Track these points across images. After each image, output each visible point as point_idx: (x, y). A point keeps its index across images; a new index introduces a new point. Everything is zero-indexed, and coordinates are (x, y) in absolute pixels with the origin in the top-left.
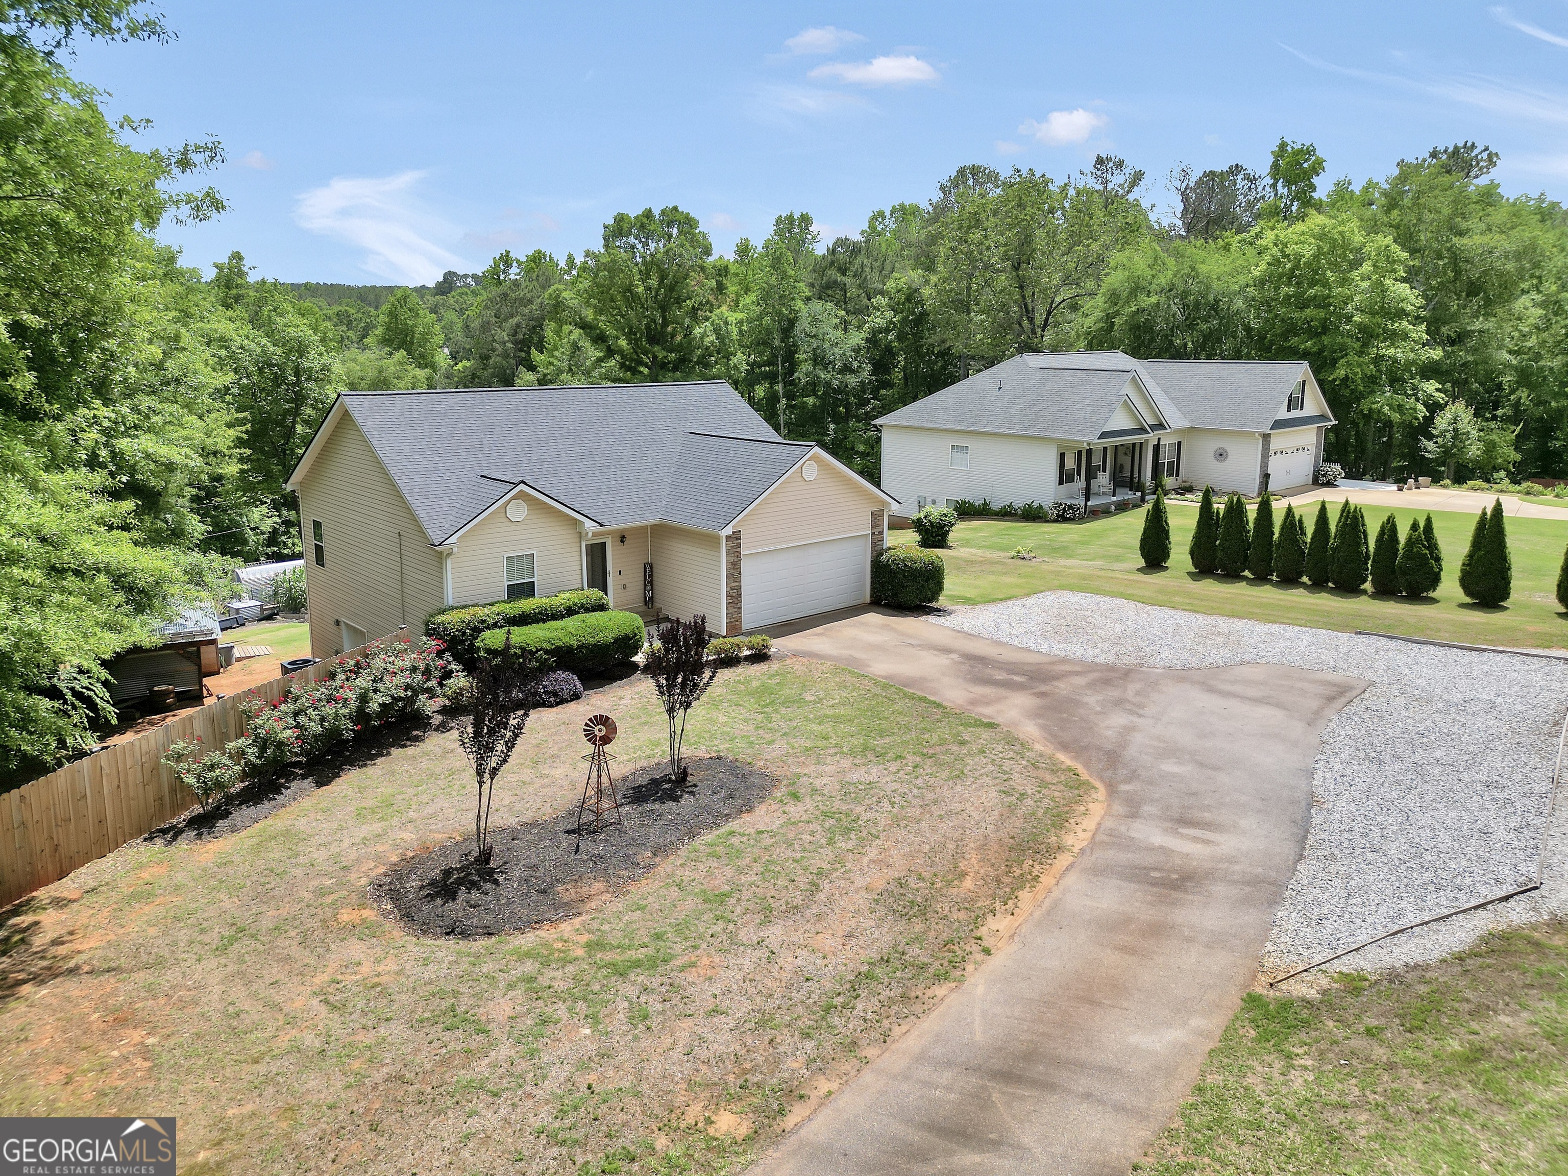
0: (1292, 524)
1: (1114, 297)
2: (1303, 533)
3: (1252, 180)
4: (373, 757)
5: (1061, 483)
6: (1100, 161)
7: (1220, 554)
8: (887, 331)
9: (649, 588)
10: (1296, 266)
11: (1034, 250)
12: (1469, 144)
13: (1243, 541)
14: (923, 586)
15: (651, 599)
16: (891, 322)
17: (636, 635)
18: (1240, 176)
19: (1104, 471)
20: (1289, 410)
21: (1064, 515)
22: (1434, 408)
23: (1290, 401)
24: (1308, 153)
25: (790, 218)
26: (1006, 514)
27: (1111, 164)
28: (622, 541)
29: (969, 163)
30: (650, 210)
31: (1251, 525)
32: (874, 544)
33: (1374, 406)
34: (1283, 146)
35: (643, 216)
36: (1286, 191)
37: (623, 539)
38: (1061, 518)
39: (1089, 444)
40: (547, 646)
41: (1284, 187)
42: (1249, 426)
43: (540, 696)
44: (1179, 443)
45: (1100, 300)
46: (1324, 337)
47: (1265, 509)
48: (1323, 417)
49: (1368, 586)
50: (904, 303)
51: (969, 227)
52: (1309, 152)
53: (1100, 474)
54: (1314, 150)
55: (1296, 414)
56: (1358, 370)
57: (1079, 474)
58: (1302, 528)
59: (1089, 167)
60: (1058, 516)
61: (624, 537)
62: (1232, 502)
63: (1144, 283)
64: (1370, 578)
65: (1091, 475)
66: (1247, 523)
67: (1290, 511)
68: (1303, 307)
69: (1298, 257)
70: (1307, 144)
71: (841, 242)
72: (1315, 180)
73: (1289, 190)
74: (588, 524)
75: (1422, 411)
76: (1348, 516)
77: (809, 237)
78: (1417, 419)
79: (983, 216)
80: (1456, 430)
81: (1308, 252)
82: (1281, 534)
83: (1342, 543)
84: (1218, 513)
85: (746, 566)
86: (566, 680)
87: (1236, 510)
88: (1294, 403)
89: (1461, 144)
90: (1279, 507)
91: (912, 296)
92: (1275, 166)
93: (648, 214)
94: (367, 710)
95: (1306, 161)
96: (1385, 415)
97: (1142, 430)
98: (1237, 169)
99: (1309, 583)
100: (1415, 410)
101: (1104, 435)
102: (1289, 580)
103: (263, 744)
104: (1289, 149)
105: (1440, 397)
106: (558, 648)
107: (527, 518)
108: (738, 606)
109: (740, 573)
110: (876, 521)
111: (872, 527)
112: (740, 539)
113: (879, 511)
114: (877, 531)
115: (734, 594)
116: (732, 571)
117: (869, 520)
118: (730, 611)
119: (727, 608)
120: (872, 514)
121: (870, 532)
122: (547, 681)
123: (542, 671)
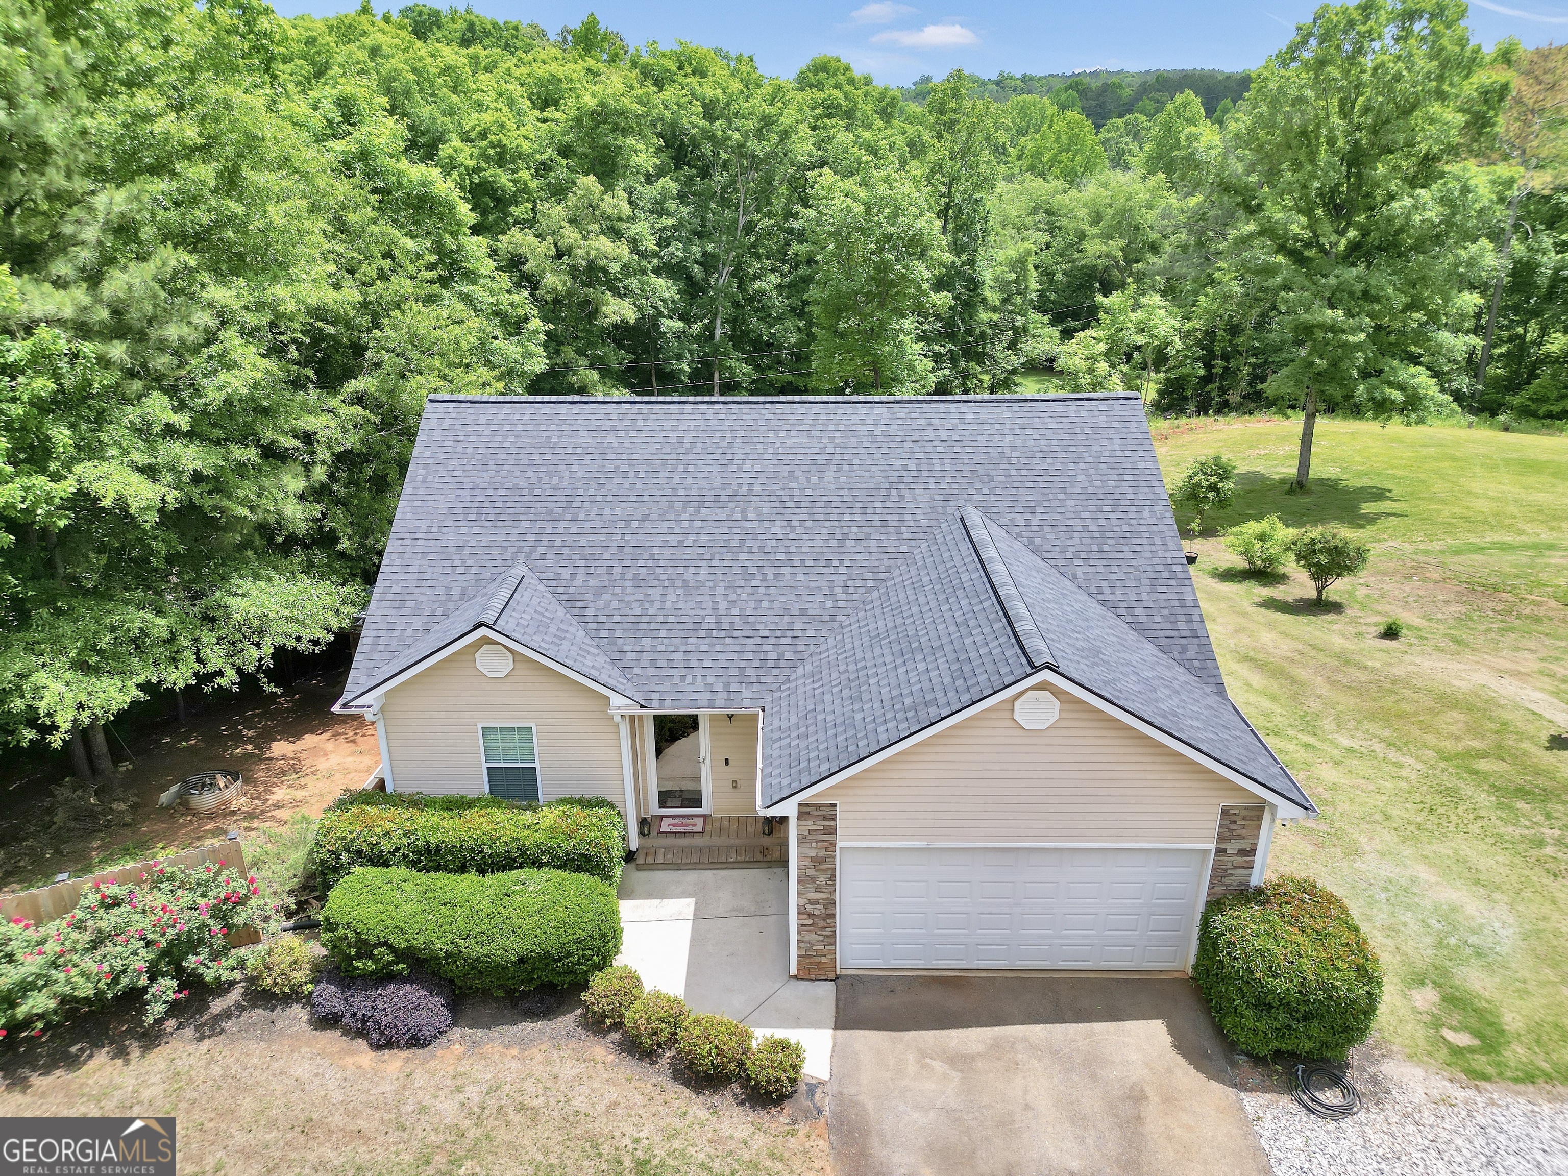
74: (617, 700)
107: (516, 672)
108: (828, 932)
109: (833, 878)
110: (1233, 827)
111: (1221, 838)
112: (834, 819)
113: (1246, 808)
114: (1232, 847)
115: (817, 912)
116: (812, 872)
117: (1213, 822)
118: (807, 938)
119: (799, 933)
120: (1225, 812)
121: (1213, 847)
122: (382, 1007)
123: (378, 977)
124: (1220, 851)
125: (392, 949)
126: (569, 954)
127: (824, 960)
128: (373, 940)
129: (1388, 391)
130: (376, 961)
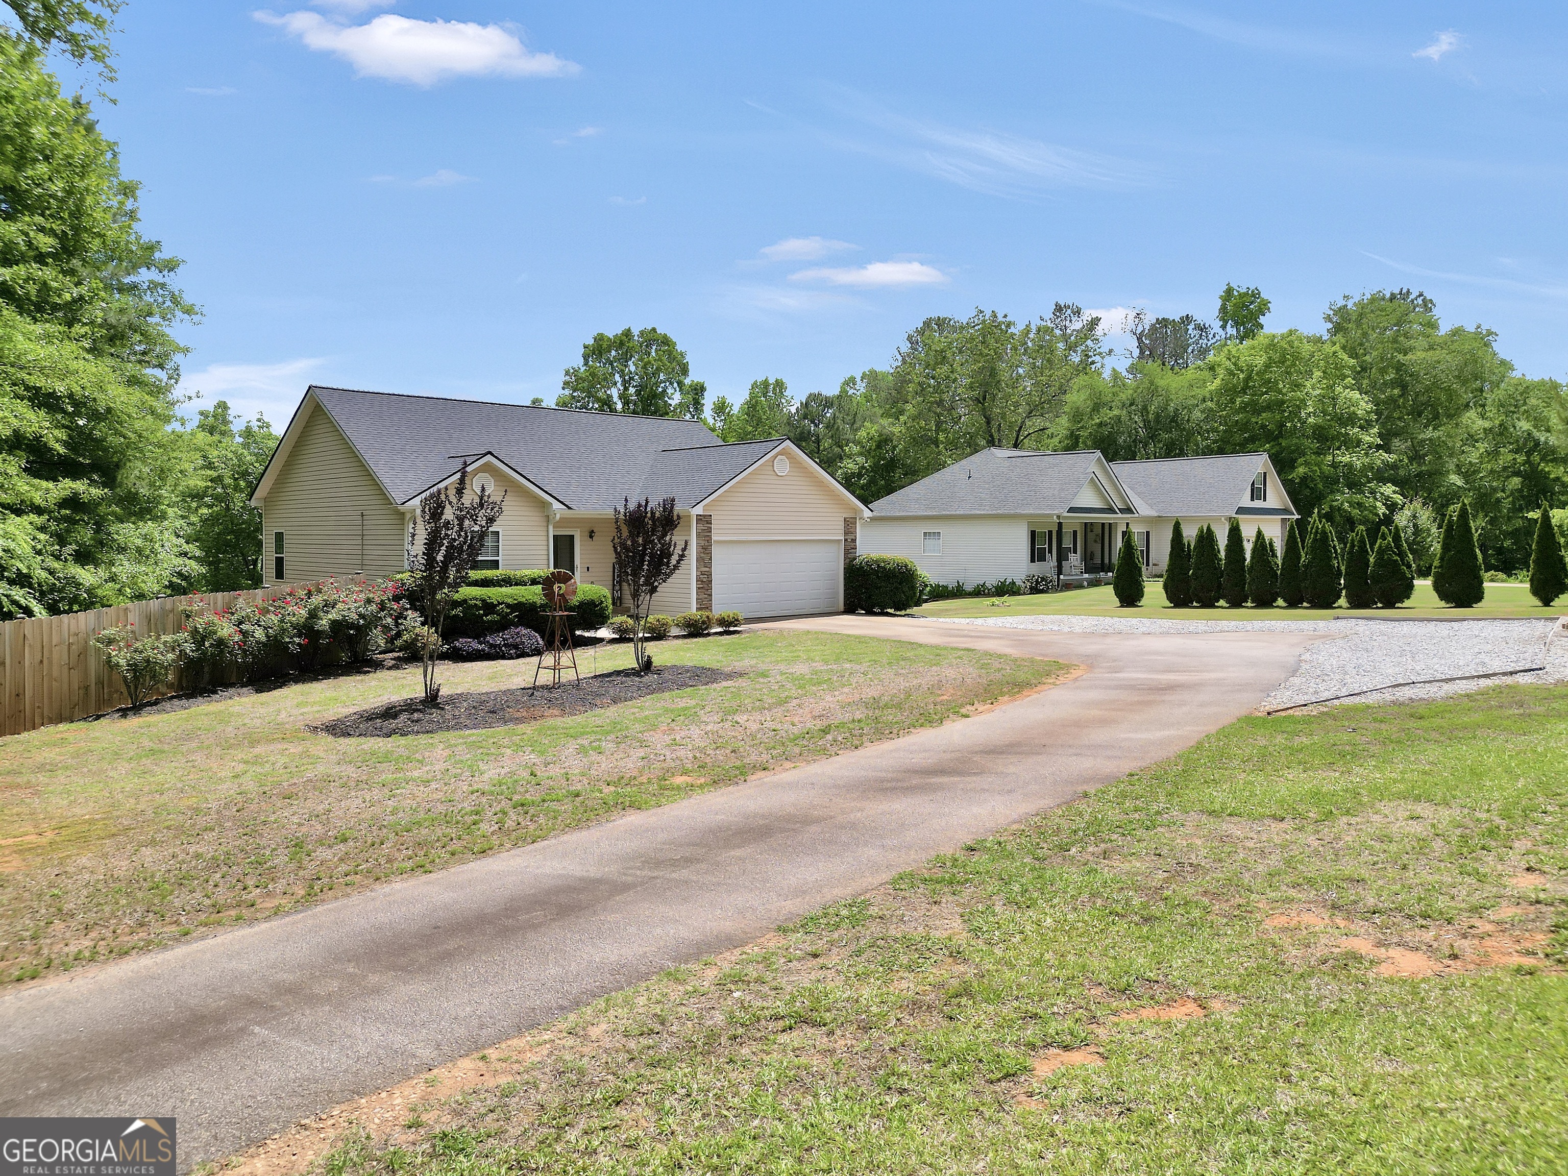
0: (1263, 545)
1: (1077, 416)
2: (1274, 555)
3: (1202, 328)
4: (318, 680)
5: (1033, 561)
6: (1059, 309)
7: (1193, 584)
8: (860, 475)
9: (617, 588)
10: (1249, 378)
11: (999, 381)
12: (1404, 291)
13: (1216, 569)
14: (896, 588)
15: (620, 598)
16: (863, 467)
17: (602, 602)
18: (1191, 327)
19: (1075, 552)
20: (1252, 499)
21: (1037, 587)
22: (1392, 507)
23: (1252, 490)
24: (1253, 295)
25: (766, 384)
26: (979, 592)
27: (1069, 311)
28: (591, 537)
29: (934, 315)
30: (629, 330)
31: (1223, 554)
32: (847, 552)
33: (1335, 504)
34: (1229, 291)
35: (622, 334)
36: (1234, 332)
37: (591, 535)
38: (1035, 590)
39: (1058, 517)
40: (510, 601)
41: (1232, 327)
42: (1215, 511)
43: (500, 649)
44: (1148, 533)
45: (1064, 421)
46: (1280, 440)
47: (1235, 534)
48: (1286, 511)
49: (1342, 601)
50: (875, 450)
51: (936, 363)
52: (1255, 294)
53: (1072, 556)
54: (1259, 294)
55: (1258, 504)
56: (1316, 468)
57: (1050, 552)
58: (1272, 550)
59: (1048, 315)
60: (1031, 588)
61: (592, 531)
62: (1202, 531)
63: (1104, 399)
64: (1344, 592)
65: (1062, 556)
66: (1219, 551)
67: (1259, 534)
68: (1257, 412)
69: (1250, 367)
70: (1252, 288)
71: (813, 397)
72: (1262, 320)
73: (1238, 331)
74: (556, 505)
75: (1382, 510)
76: (1317, 532)
77: (783, 401)
78: (1378, 515)
79: (949, 354)
80: (1415, 526)
81: (1260, 361)
82: (1252, 558)
83: (1313, 558)
84: (1189, 545)
85: (717, 553)
86: (530, 636)
87: (1207, 538)
88: (1257, 493)
89: (1397, 291)
90: (1248, 532)
91: (884, 441)
92: (1223, 309)
93: (628, 333)
94: (316, 627)
95: (1252, 303)
96: (1346, 511)
97: (1111, 510)
98: (1187, 319)
99: (1284, 604)
100: (1375, 507)
101: (1071, 510)
102: (1265, 602)
103: (199, 638)
104: (1236, 293)
105: (1398, 498)
106: (520, 604)
107: (493, 494)
108: (708, 592)
109: (711, 558)
111: (845, 533)
112: (711, 523)
115: (705, 580)
117: (842, 526)
118: (701, 596)
119: (697, 593)
120: (845, 520)
121: (843, 538)
122: (508, 635)
123: (503, 625)
124: (846, 540)
125: (508, 606)
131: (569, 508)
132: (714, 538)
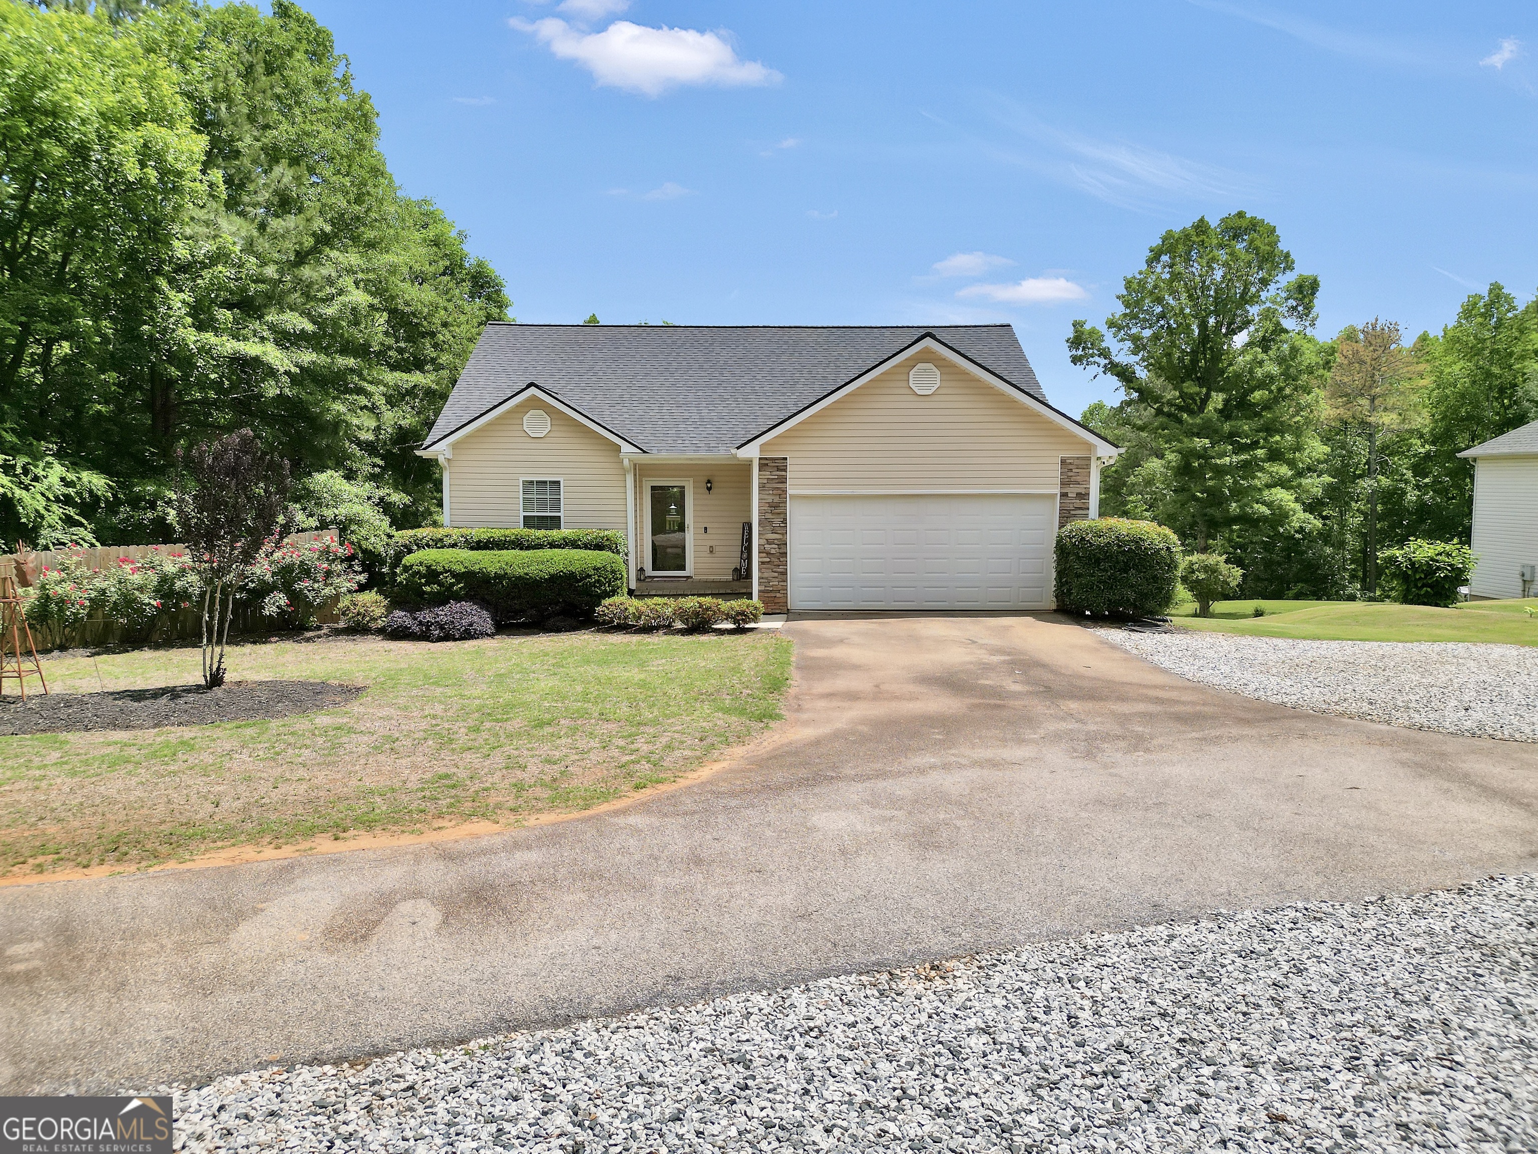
28: (709, 489)
37: (708, 485)
61: (710, 483)
74: (626, 448)
85: (797, 513)
107: (551, 435)
108: (780, 570)
109: (784, 521)
110: (1070, 474)
111: (1063, 484)
112: (785, 470)
113: (1078, 458)
114: (1072, 491)
115: (773, 551)
116: (769, 516)
117: (1056, 472)
118: (766, 575)
119: (760, 570)
120: (1063, 462)
121: (1057, 491)
122: (443, 614)
123: (441, 600)
124: (1064, 495)
125: (454, 575)
126: (589, 576)
127: (778, 595)
128: (440, 569)
129: (1256, 506)
130: (440, 584)
131: (644, 452)
132: (789, 492)
